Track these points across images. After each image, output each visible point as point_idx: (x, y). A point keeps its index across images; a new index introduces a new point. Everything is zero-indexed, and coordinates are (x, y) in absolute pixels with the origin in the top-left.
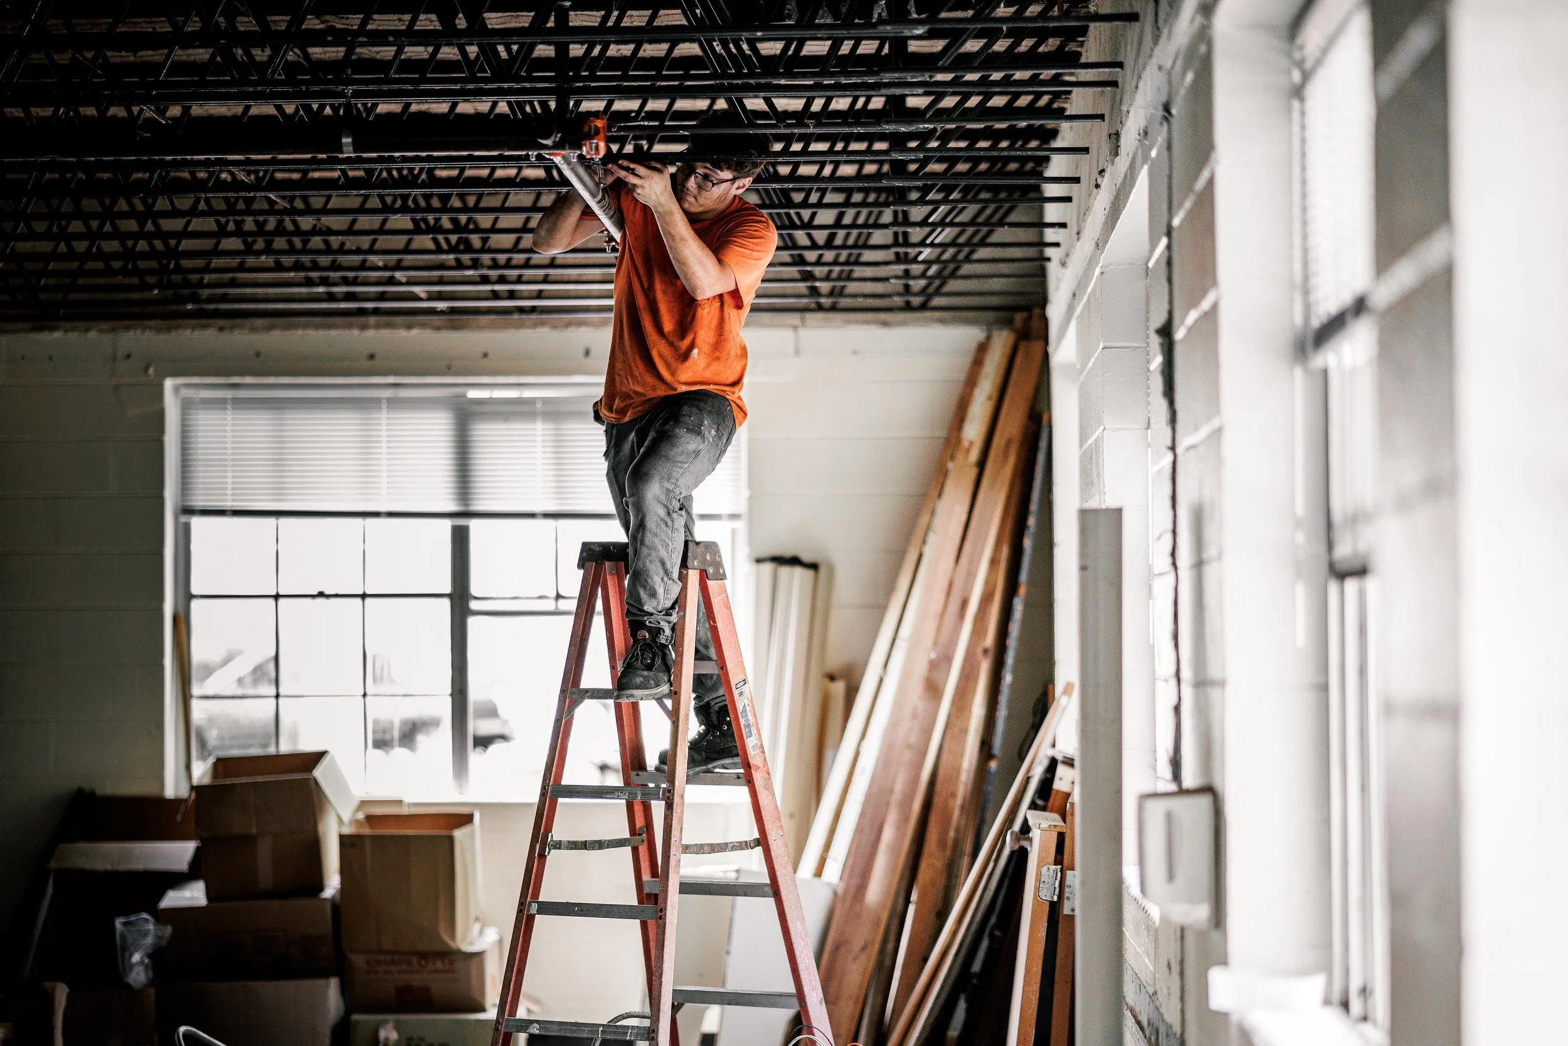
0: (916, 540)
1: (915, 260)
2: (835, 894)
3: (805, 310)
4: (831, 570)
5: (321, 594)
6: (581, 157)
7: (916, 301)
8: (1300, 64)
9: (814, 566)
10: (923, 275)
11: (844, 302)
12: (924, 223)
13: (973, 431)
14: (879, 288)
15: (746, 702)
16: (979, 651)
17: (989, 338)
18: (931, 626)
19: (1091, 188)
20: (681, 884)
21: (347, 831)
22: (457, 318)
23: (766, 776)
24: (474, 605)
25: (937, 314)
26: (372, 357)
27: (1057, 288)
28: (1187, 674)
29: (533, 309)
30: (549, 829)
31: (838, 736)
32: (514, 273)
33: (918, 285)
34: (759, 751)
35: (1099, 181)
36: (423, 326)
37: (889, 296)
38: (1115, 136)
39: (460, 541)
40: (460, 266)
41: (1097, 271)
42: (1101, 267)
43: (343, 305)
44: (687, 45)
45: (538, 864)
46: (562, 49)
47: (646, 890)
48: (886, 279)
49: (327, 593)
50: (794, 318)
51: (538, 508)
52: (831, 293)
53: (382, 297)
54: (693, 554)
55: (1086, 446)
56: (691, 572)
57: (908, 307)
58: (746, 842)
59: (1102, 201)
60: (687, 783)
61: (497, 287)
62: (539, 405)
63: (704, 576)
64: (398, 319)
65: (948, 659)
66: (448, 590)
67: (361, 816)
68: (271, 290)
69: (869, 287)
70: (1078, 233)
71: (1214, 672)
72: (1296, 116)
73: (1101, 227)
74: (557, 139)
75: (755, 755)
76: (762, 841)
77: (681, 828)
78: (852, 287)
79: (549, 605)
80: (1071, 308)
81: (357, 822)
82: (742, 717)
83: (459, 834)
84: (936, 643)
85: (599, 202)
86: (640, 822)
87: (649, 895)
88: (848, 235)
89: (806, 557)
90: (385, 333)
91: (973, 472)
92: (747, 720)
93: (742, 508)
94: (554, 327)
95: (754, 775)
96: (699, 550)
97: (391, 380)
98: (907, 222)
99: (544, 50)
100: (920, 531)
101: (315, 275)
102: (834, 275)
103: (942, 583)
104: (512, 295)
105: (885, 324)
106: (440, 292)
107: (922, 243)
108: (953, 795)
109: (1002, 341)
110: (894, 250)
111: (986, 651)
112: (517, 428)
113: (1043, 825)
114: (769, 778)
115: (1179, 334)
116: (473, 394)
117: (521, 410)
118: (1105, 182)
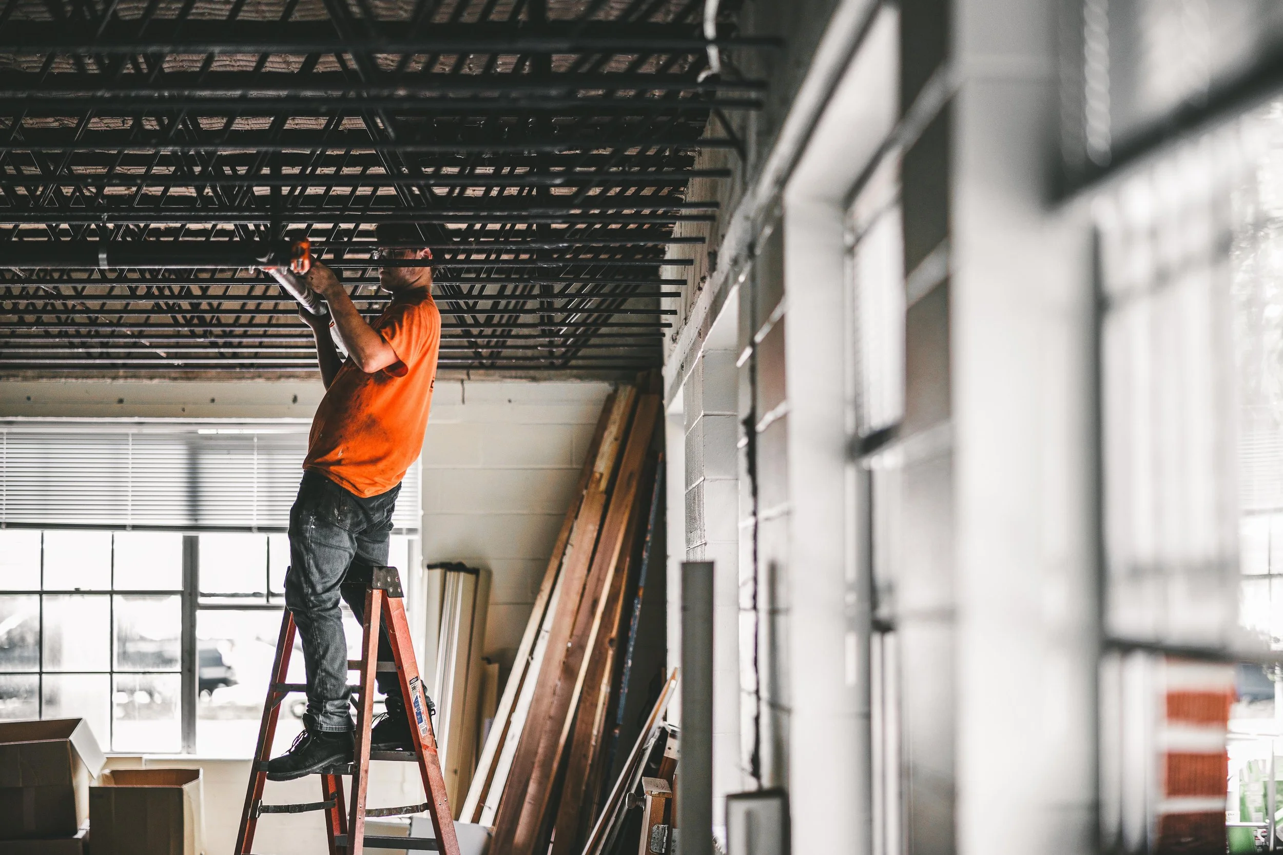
0: (557, 552)
1: (557, 334)
2: (489, 835)
3: (468, 368)
4: (489, 573)
5: (77, 592)
6: (289, 271)
7: (558, 362)
8: (853, 230)
9: (474, 572)
10: (563, 344)
11: (499, 362)
12: (563, 309)
13: (602, 466)
14: (529, 353)
15: (418, 694)
16: (607, 640)
17: (616, 391)
18: (568, 622)
19: (695, 289)
20: (365, 839)
21: (95, 784)
22: (190, 372)
23: (435, 753)
24: (201, 600)
25: (575, 372)
26: (121, 401)
27: (670, 356)
28: (764, 694)
29: (252, 366)
30: (259, 795)
31: (494, 709)
32: (236, 340)
33: (558, 351)
34: (428, 733)
35: (701, 285)
36: (163, 377)
37: (538, 358)
38: (713, 256)
39: (191, 550)
40: (193, 335)
41: (700, 354)
42: (703, 352)
43: (98, 361)
44: (377, 168)
45: (250, 825)
46: (276, 190)
47: (337, 844)
48: (534, 347)
49: (82, 589)
50: (462, 374)
51: (254, 523)
52: (491, 356)
53: (129, 356)
54: (376, 577)
55: (690, 488)
56: (375, 591)
57: (552, 367)
58: (417, 806)
59: (703, 301)
60: (370, 759)
61: (222, 350)
62: (256, 440)
63: (385, 595)
64: (143, 372)
65: (582, 648)
66: (180, 588)
67: (107, 771)
68: (39, 351)
69: (520, 352)
70: (686, 319)
71: (784, 701)
72: (848, 271)
73: (702, 321)
74: (271, 258)
75: (424, 737)
76: (430, 806)
77: (365, 797)
78: (506, 352)
79: (262, 601)
80: (680, 376)
81: (105, 777)
82: (415, 707)
83: (186, 787)
84: (571, 635)
85: (305, 298)
86: (332, 790)
87: (339, 848)
88: (502, 317)
89: (468, 564)
90: (132, 382)
91: (602, 499)
92: (419, 709)
93: (418, 525)
94: (268, 379)
95: (424, 753)
96: (382, 574)
97: (136, 419)
98: (551, 308)
99: (261, 191)
100: (560, 544)
101: (76, 340)
102: (492, 344)
103: (577, 586)
104: (235, 356)
105: (534, 379)
106: (176, 353)
107: (563, 323)
108: (585, 756)
109: (625, 395)
110: (539, 328)
111: (611, 641)
112: (238, 458)
113: (653, 790)
114: (436, 755)
115: (760, 427)
116: (202, 431)
117: (242, 444)
118: (706, 286)
